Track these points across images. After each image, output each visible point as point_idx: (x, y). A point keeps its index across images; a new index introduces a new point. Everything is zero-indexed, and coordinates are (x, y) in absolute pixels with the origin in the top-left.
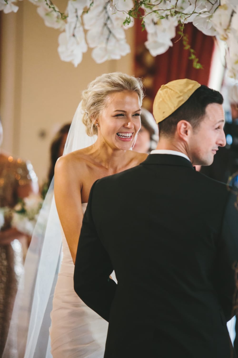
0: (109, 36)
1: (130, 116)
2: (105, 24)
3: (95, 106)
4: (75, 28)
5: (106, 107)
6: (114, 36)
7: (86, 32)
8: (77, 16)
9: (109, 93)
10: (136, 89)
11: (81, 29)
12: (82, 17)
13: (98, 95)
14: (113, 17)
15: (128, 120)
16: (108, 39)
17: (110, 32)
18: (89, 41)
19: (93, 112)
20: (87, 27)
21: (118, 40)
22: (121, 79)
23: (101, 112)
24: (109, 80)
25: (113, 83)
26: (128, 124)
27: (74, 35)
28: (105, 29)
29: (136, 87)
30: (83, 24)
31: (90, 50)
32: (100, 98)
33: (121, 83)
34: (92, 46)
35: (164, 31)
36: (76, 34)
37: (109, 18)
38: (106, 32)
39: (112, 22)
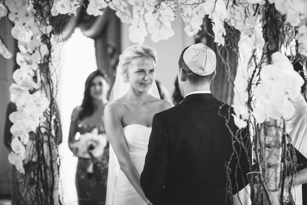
0: (161, 26)
1: (147, 72)
2: (158, 19)
3: (125, 66)
4: (139, 22)
5: (132, 66)
6: (164, 26)
7: (146, 24)
8: (140, 15)
9: (134, 58)
10: (151, 55)
11: (143, 22)
12: (143, 16)
13: (128, 59)
14: (163, 15)
15: (146, 74)
16: (160, 28)
17: (161, 23)
18: (149, 30)
19: (125, 69)
20: (147, 21)
21: (166, 28)
22: (142, 49)
23: (129, 70)
24: (135, 50)
25: (137, 52)
26: (145, 78)
27: (138, 27)
28: (158, 21)
29: (152, 54)
30: (144, 19)
31: (149, 35)
32: (128, 61)
33: (142, 52)
34: (150, 32)
35: (196, 21)
36: (139, 26)
37: (160, 15)
38: (159, 23)
39: (162, 18)
